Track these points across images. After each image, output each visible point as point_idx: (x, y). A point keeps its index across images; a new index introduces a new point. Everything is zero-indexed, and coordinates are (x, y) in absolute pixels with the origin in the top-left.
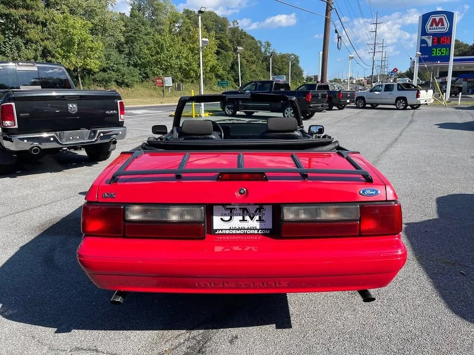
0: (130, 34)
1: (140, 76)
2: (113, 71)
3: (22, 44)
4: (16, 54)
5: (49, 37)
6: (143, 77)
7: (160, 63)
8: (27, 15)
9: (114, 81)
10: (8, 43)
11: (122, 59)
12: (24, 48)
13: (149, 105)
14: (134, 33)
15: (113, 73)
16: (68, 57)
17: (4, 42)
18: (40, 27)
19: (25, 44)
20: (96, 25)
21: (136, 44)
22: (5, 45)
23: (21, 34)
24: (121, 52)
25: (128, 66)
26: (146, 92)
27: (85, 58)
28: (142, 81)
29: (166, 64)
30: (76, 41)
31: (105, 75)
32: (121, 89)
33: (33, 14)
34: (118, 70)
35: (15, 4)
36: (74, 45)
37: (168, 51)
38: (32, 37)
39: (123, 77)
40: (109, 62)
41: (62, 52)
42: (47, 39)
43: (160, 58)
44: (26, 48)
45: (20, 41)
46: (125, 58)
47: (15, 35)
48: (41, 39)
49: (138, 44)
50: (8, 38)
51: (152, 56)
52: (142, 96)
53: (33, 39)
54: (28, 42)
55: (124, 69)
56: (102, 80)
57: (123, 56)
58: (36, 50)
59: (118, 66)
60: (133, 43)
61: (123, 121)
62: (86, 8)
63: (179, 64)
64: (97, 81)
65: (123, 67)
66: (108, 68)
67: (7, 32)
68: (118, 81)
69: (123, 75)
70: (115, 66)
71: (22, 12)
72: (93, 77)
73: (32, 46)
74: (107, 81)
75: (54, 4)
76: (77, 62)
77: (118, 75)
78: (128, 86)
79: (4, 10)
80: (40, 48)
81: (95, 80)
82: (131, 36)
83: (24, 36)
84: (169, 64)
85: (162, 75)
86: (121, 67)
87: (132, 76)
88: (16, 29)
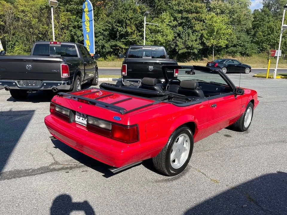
0: (257, 22)
1: (258, 49)
2: (241, 46)
3: (191, 33)
4: (187, 38)
5: (206, 28)
6: (260, 50)
7: (269, 41)
8: (196, 17)
9: (239, 52)
10: (184, 33)
11: (248, 38)
12: (191, 35)
13: (254, 69)
14: (260, 22)
15: (240, 48)
16: (209, 39)
17: (183, 32)
18: (202, 23)
19: (192, 33)
20: (235, 19)
21: (259, 29)
22: (183, 33)
23: (191, 28)
24: (248, 34)
25: (251, 43)
26: (260, 60)
27: (219, 39)
28: (259, 53)
29: (273, 41)
30: (216, 30)
31: (234, 49)
32: (243, 57)
33: (199, 16)
34: (244, 46)
35: (192, 11)
36: (214, 33)
37: (277, 32)
38: (196, 28)
39: (246, 50)
40: (239, 41)
41: (207, 36)
42: (204, 29)
43: (270, 37)
44: (192, 35)
45: (190, 31)
46: (250, 38)
47: (188, 28)
48: (201, 30)
49: (261, 28)
50: (185, 30)
51: (264, 36)
52: (256, 62)
53: (197, 30)
54: (194, 31)
55: (248, 45)
56: (232, 52)
57: (249, 37)
58: (197, 36)
59: (244, 43)
60: (258, 28)
61: (177, 77)
62: (231, 9)
63: (284, 41)
64: (229, 52)
65: (247, 44)
66: (238, 45)
67: (185, 27)
68: (242, 52)
69: (246, 49)
70: (243, 43)
71: (194, 15)
72: (227, 50)
73: (195, 34)
74: (235, 53)
75: (213, 9)
76: (214, 42)
77: (243, 49)
78: (248, 55)
79: (186, 15)
80: (200, 35)
81: (227, 52)
82: (257, 24)
83: (192, 28)
84: (276, 41)
85: (269, 49)
86: (246, 44)
87: (253, 49)
88: (190, 24)
